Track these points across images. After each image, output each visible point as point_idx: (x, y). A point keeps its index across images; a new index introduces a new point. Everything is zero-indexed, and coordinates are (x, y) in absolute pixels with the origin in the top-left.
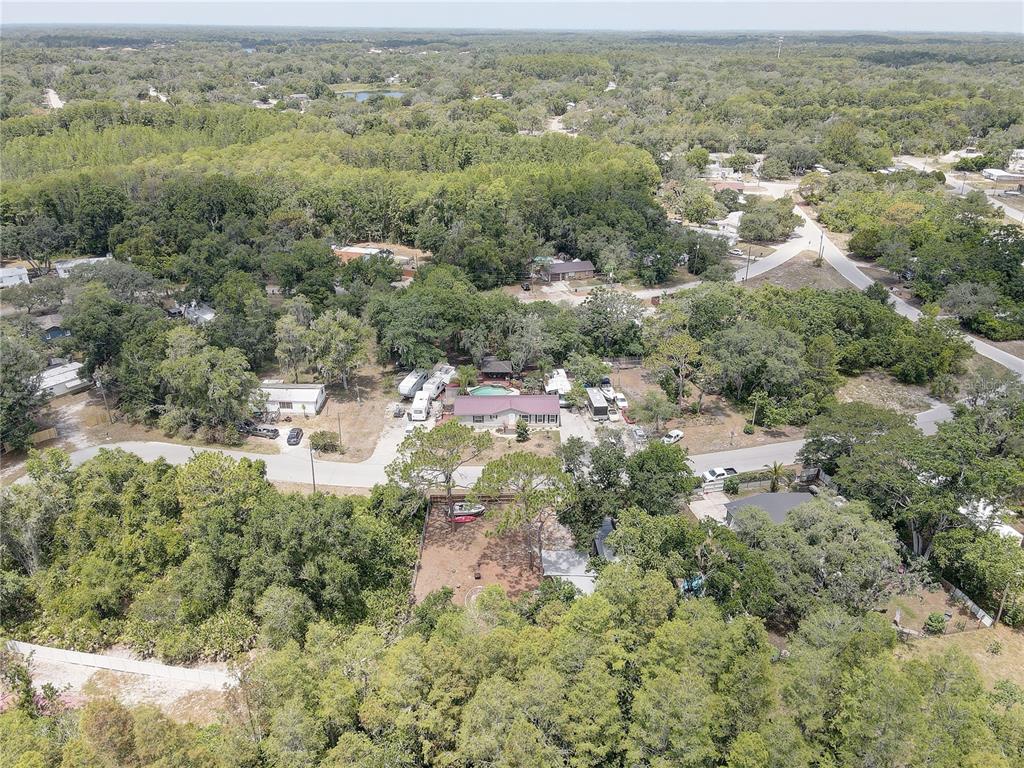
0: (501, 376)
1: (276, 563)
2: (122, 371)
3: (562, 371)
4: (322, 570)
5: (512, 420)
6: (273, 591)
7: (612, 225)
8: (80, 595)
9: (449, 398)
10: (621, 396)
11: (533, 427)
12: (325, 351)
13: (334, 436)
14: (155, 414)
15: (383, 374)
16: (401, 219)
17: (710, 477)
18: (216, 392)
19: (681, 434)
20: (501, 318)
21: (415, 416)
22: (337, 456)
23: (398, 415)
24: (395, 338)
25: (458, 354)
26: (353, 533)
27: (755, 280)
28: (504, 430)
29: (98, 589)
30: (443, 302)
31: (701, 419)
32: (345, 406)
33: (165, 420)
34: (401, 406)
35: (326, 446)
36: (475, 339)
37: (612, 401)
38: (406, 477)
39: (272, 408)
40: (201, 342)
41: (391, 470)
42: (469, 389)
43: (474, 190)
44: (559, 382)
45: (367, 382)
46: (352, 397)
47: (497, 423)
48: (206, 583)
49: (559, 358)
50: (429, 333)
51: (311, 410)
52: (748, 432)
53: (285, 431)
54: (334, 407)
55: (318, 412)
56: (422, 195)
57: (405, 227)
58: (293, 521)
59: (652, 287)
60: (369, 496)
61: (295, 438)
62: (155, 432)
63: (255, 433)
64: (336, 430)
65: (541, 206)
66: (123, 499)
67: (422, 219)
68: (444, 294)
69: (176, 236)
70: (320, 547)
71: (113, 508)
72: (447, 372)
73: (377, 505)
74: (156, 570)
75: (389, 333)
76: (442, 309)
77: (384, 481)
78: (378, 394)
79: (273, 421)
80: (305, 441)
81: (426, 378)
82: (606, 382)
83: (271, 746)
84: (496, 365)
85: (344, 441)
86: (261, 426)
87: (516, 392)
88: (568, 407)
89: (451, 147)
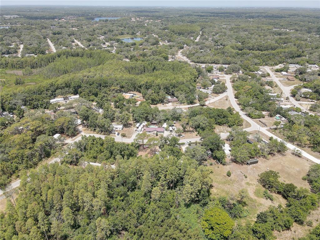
0: (155, 124)
1: (118, 152)
2: (89, 122)
3: (166, 123)
4: (124, 153)
5: (155, 132)
6: (118, 155)
7: (182, 91)
8: (91, 155)
9: (145, 128)
10: (176, 128)
11: (158, 133)
12: (123, 119)
13: (125, 134)
14: (95, 130)
15: (133, 123)
16: (138, 87)
17: (186, 143)
18: (106, 126)
19: (184, 135)
20: (155, 113)
21: (139, 131)
22: (125, 137)
23: (136, 131)
24: (136, 117)
25: (147, 119)
26: (129, 148)
27: (211, 103)
28: (154, 134)
29: (94, 155)
30: (145, 110)
31: (189, 133)
32: (127, 129)
33: (97, 130)
34: (136, 129)
35: (124, 136)
36: (150, 117)
37: (174, 129)
38: (137, 141)
39: (114, 129)
40: (103, 117)
41: (134, 140)
42: (149, 126)
43: (154, 82)
44: (165, 125)
45: (131, 124)
46: (128, 127)
47: (153, 132)
48: (108, 154)
49: (165, 121)
50: (142, 116)
51: (121, 129)
52: (197, 135)
53: (117, 133)
54: (125, 129)
55: (122, 130)
56: (143, 83)
57: (139, 89)
58: (121, 146)
59: (189, 105)
60: (131, 144)
61: (118, 134)
62: (95, 132)
63: (111, 133)
64: (125, 133)
65: (168, 85)
66: (95, 143)
67: (142, 88)
68: (145, 108)
69: (92, 92)
70: (124, 150)
71: (93, 144)
72: (145, 123)
73: (132, 145)
74: (100, 153)
75: (135, 116)
76: (144, 111)
77: (133, 141)
78: (132, 126)
79: (114, 131)
80: (120, 135)
81: (141, 124)
82: (173, 126)
83: (120, 169)
84: (154, 122)
85: (127, 135)
86: (113, 132)
87: (157, 127)
88: (166, 130)
89: (151, 65)
